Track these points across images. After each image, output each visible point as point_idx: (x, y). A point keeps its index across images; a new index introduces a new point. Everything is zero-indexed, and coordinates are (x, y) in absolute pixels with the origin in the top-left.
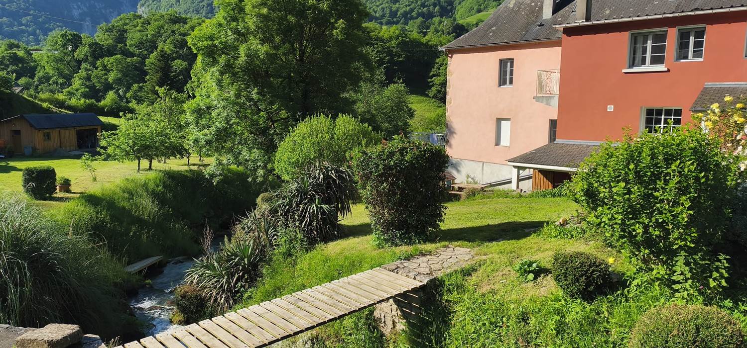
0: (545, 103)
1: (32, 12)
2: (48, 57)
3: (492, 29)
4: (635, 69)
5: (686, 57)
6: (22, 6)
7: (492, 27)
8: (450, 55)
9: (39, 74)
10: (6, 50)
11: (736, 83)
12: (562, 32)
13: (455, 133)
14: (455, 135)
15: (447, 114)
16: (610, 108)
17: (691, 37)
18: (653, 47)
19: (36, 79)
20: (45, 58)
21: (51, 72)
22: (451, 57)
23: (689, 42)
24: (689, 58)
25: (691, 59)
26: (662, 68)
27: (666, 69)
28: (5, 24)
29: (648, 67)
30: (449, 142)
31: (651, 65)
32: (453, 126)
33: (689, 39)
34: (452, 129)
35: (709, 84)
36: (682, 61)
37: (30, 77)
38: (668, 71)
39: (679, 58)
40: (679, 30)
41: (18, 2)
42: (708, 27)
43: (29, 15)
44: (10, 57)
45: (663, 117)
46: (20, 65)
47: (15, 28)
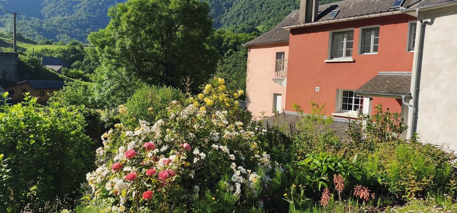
0: (279, 83)
1: (92, 26)
2: (91, 50)
3: (277, 32)
4: (335, 60)
5: (369, 51)
6: (87, 23)
7: (277, 31)
8: (249, 50)
9: (86, 59)
10: (70, 46)
11: (401, 72)
12: (289, 31)
13: (250, 102)
14: (250, 104)
15: (246, 90)
16: (318, 89)
17: (372, 35)
18: (347, 43)
19: (83, 62)
20: (89, 51)
21: (92, 58)
22: (250, 51)
23: (370, 39)
24: (371, 52)
25: (372, 53)
26: (350, 59)
27: (352, 60)
28: (78, 32)
29: (344, 59)
30: (247, 108)
31: (346, 57)
32: (250, 98)
33: (371, 37)
34: (249, 100)
35: (381, 73)
36: (364, 54)
37: (80, 61)
38: (354, 61)
39: (362, 52)
40: (363, 30)
41: (85, 20)
42: (381, 27)
43: (90, 27)
44: (72, 49)
45: (353, 98)
46: (77, 54)
47: (82, 35)
